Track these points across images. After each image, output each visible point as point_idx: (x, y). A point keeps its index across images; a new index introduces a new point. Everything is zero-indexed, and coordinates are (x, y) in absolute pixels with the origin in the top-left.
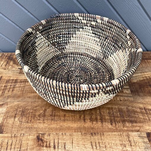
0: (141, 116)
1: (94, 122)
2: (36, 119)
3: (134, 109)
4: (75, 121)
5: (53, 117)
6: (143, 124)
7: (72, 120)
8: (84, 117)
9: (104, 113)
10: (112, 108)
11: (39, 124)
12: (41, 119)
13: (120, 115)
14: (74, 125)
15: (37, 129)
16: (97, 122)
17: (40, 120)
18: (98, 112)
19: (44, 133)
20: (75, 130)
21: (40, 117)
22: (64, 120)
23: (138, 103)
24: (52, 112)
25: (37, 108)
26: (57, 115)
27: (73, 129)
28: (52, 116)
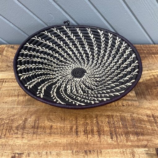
0: (149, 127)
1: (89, 136)
2: (12, 132)
3: (140, 116)
4: (65, 134)
5: (36, 130)
6: (151, 136)
7: (61, 134)
8: (77, 129)
9: (102, 123)
10: (112, 116)
11: (16, 139)
12: (19, 132)
13: (123, 125)
14: (63, 140)
15: (12, 147)
16: (93, 136)
17: (17, 133)
18: (95, 122)
19: (22, 152)
20: (64, 146)
21: (18, 130)
22: (50, 134)
23: (145, 109)
24: (35, 123)
25: (15, 117)
26: (41, 127)
27: (61, 145)
28: (34, 128)
